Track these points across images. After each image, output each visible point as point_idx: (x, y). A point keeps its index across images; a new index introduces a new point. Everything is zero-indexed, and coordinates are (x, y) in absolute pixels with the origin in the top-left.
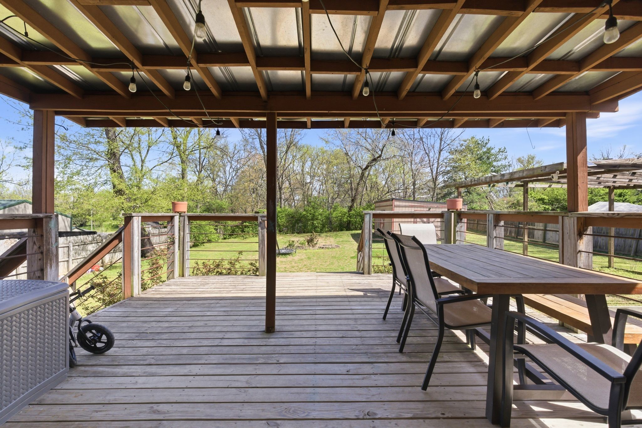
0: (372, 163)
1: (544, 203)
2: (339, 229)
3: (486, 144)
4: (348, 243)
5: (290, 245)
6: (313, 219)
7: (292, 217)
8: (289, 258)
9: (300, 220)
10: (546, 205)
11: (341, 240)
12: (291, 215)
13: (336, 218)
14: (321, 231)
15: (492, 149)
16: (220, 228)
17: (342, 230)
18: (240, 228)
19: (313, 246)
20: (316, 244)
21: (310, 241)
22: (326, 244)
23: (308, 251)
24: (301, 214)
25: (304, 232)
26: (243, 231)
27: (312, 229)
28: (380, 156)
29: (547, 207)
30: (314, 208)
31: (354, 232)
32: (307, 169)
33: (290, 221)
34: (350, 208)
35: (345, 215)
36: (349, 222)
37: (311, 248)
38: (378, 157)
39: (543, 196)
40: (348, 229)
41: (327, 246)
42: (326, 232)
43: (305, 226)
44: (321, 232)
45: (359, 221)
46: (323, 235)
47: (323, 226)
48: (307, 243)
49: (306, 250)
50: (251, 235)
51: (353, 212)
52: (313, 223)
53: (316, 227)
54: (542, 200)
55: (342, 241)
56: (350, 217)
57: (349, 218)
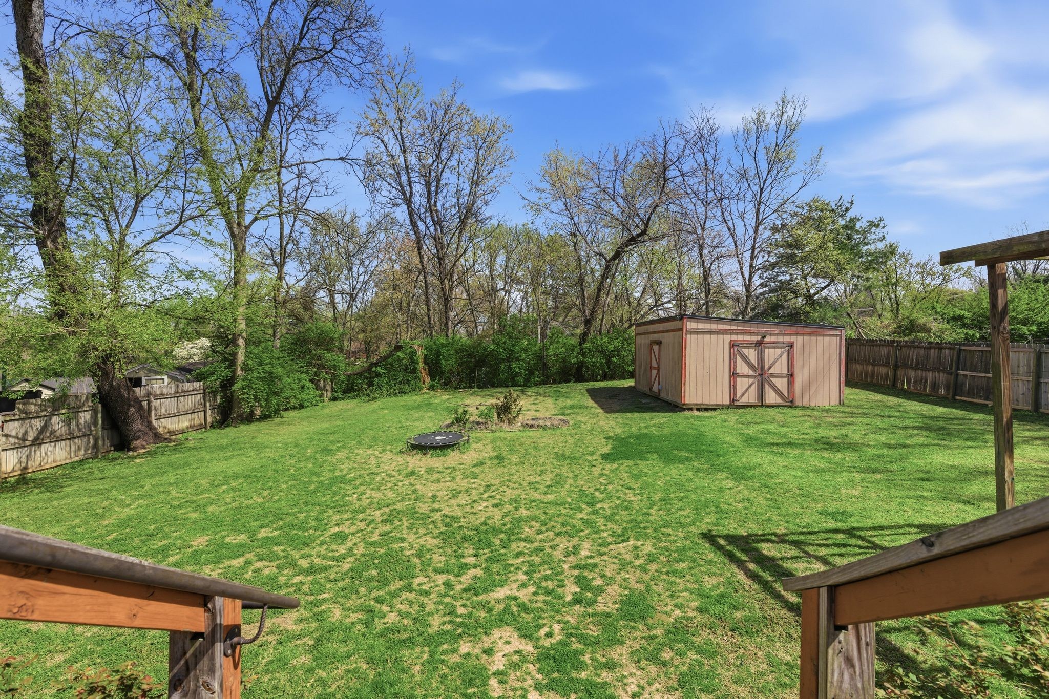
0: (627, 246)
1: (964, 326)
2: (561, 379)
3: (847, 210)
4: (586, 411)
5: (458, 420)
6: (509, 360)
7: (469, 355)
8: (453, 458)
9: (484, 361)
10: (967, 328)
11: (569, 402)
12: (466, 351)
13: (554, 355)
14: (527, 384)
15: (858, 220)
16: (325, 379)
17: (567, 381)
18: (366, 378)
19: (510, 422)
20: (517, 416)
21: (504, 410)
22: (539, 415)
23: (496, 434)
24: (485, 349)
25: (493, 386)
26: (371, 384)
27: (506, 378)
28: (644, 233)
29: (971, 332)
30: (511, 337)
31: (591, 385)
32: (499, 269)
33: (465, 362)
34: (584, 337)
35: (572, 350)
36: (581, 365)
37: (504, 425)
38: (639, 235)
39: (959, 312)
40: (580, 378)
41: (541, 422)
42: (536, 384)
43: (495, 372)
44: (525, 385)
45: (601, 363)
46: (530, 391)
47: (531, 373)
48: (496, 415)
49: (493, 432)
50: (385, 392)
51: (587, 345)
52: (509, 367)
53: (517, 375)
54: (958, 319)
55: (572, 407)
56: (584, 354)
57: (581, 357)
